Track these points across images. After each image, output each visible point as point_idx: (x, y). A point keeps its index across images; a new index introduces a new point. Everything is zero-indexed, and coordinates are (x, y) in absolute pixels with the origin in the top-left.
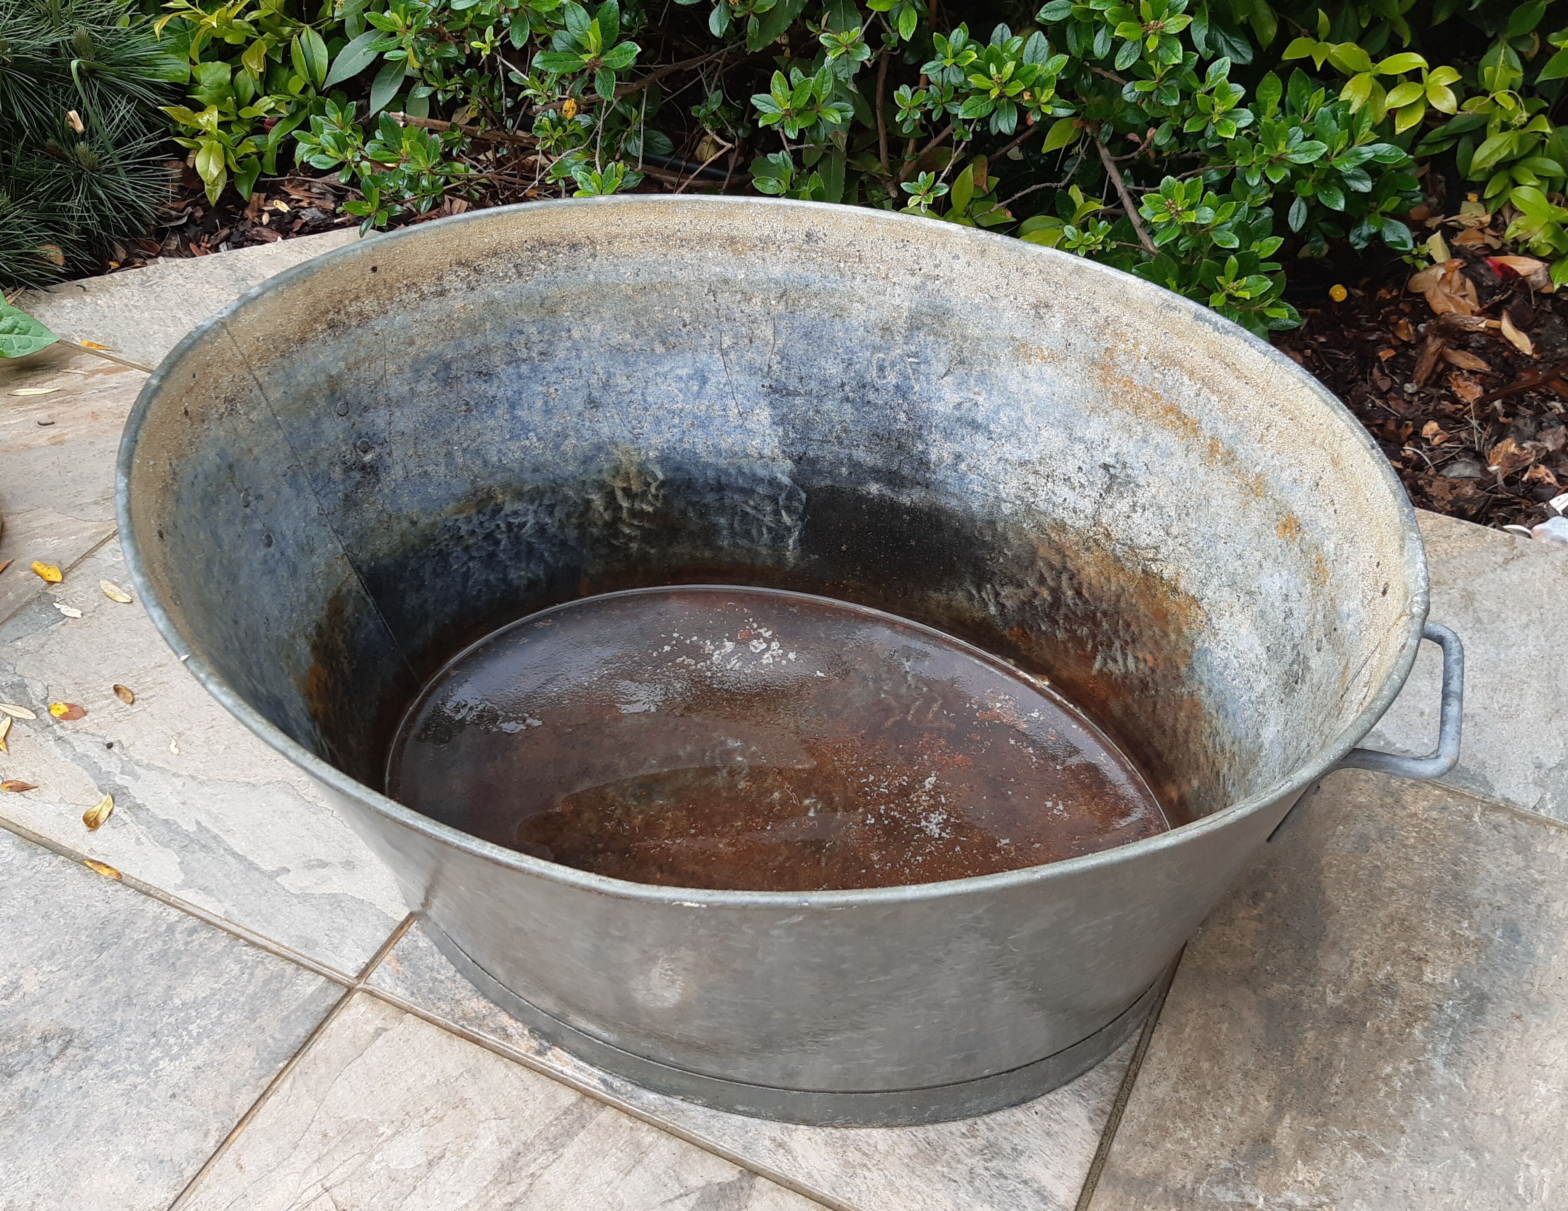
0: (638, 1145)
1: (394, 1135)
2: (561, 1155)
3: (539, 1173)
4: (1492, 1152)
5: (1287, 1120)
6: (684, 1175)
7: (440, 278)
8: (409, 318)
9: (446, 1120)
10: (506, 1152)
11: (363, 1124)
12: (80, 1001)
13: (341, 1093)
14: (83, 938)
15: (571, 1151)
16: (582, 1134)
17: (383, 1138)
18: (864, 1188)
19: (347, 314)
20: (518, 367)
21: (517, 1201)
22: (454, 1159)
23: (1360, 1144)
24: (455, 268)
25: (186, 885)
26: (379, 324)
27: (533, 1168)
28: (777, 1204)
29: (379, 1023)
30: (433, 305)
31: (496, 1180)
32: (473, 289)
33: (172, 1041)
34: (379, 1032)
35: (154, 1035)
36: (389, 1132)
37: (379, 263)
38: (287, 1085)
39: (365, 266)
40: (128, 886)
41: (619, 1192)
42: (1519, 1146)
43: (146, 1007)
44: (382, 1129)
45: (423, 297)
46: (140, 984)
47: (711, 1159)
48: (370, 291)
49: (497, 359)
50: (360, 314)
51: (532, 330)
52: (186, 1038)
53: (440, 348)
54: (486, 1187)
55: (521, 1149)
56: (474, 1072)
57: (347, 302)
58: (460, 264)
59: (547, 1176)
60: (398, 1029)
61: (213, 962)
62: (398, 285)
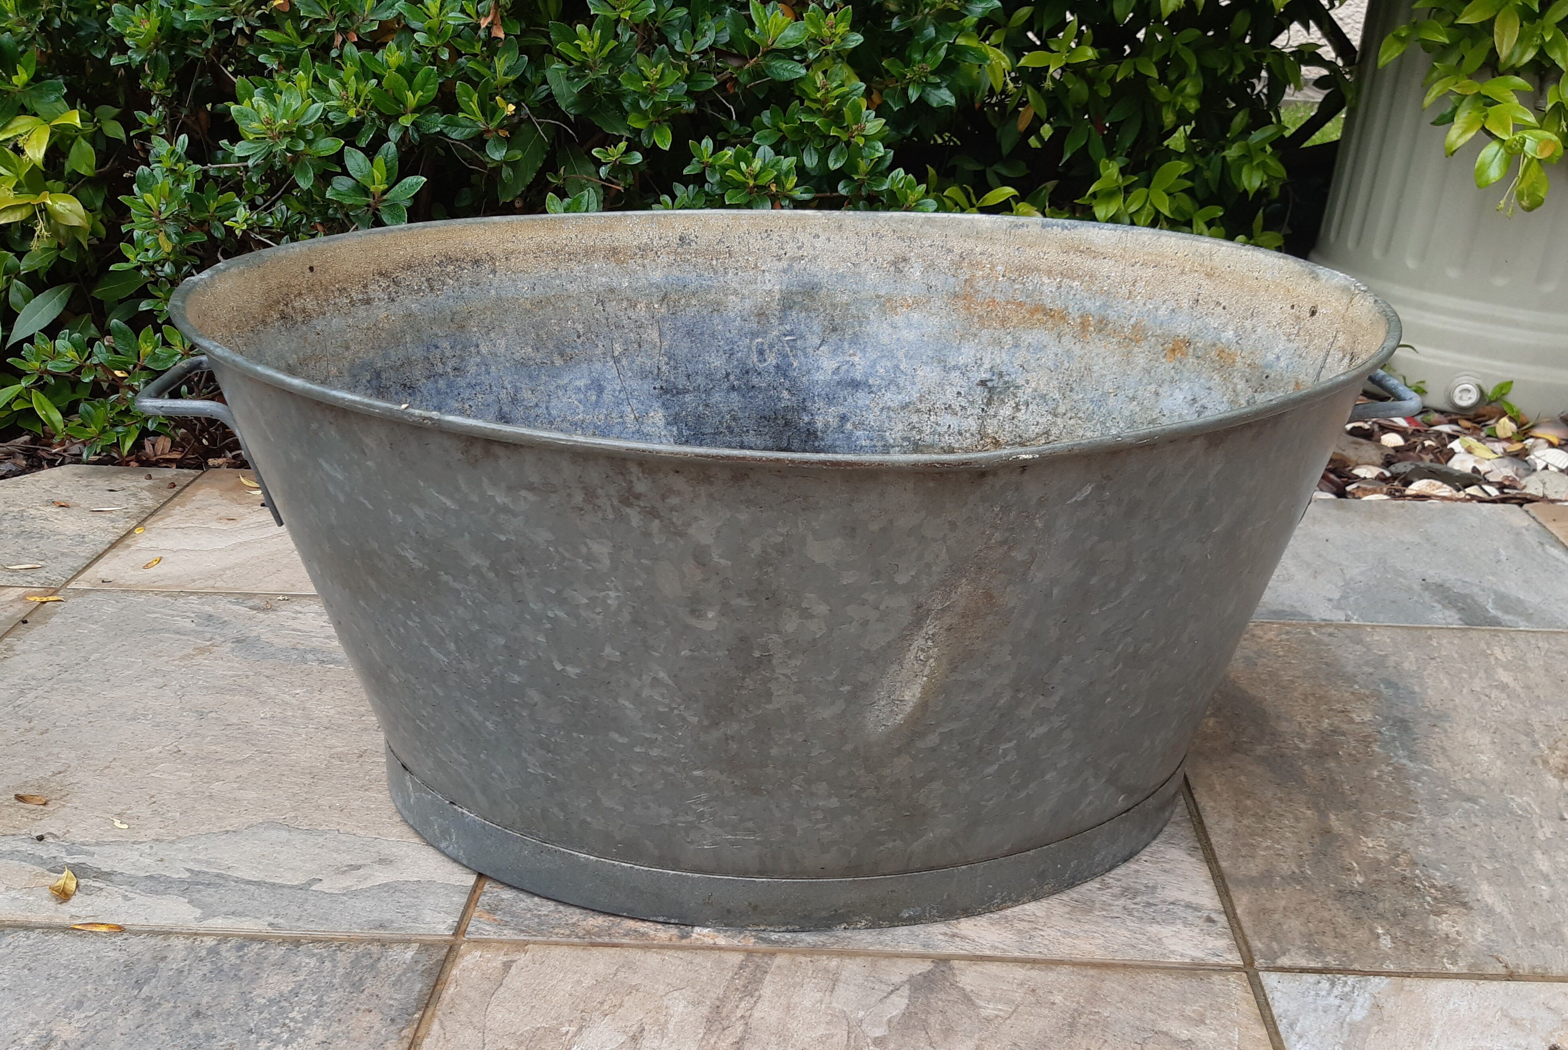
0: (827, 971)
1: (581, 1028)
2: (760, 997)
3: (747, 1014)
4: (1482, 798)
5: (1333, 817)
6: (885, 978)
7: (365, 286)
8: (343, 322)
9: (626, 1004)
10: (705, 1010)
11: (542, 1031)
12: (141, 1030)
13: (500, 1016)
14: (110, 982)
15: (767, 990)
16: (768, 977)
17: (569, 1036)
18: (1047, 942)
19: (293, 308)
20: (436, 382)
21: (742, 1039)
22: (656, 1028)
23: (1392, 816)
24: (377, 278)
25: (205, 917)
26: (319, 324)
27: (739, 1013)
28: (982, 973)
29: (502, 958)
30: (361, 312)
31: (709, 1031)
32: (393, 300)
33: (276, 1030)
34: (507, 966)
35: (251, 1031)
36: (573, 1029)
37: (315, 264)
38: (435, 1027)
39: (304, 265)
40: (137, 933)
41: (834, 1005)
42: (1497, 790)
43: (226, 1013)
44: (564, 1030)
45: (352, 303)
46: (205, 999)
47: (900, 962)
48: (310, 290)
49: (418, 373)
50: (304, 310)
51: (445, 344)
52: (292, 1024)
53: (371, 355)
54: (703, 1038)
55: (718, 1003)
56: (630, 966)
57: (292, 296)
58: (381, 274)
59: (757, 1014)
60: (523, 959)
61: (281, 964)
62: (332, 288)
